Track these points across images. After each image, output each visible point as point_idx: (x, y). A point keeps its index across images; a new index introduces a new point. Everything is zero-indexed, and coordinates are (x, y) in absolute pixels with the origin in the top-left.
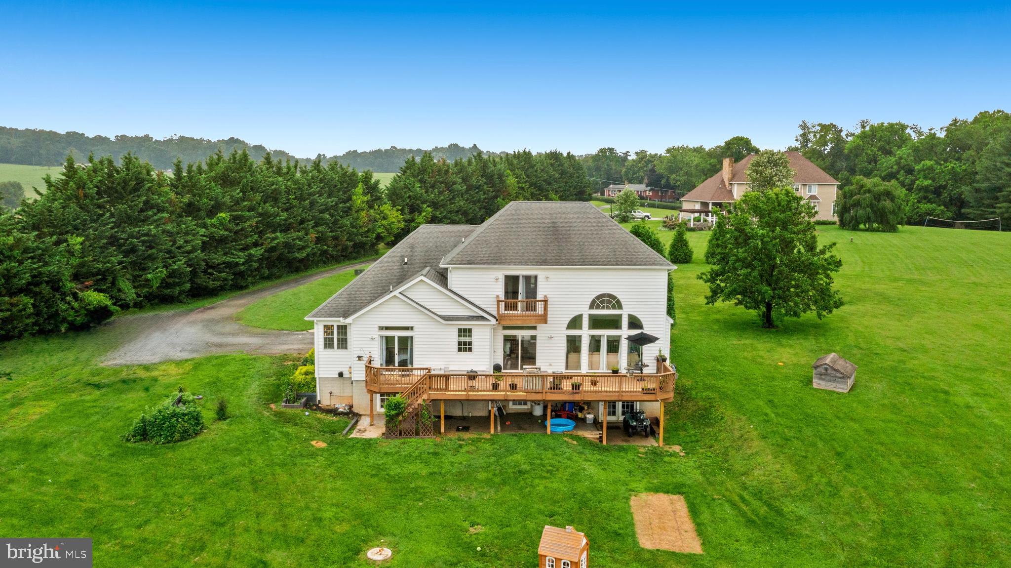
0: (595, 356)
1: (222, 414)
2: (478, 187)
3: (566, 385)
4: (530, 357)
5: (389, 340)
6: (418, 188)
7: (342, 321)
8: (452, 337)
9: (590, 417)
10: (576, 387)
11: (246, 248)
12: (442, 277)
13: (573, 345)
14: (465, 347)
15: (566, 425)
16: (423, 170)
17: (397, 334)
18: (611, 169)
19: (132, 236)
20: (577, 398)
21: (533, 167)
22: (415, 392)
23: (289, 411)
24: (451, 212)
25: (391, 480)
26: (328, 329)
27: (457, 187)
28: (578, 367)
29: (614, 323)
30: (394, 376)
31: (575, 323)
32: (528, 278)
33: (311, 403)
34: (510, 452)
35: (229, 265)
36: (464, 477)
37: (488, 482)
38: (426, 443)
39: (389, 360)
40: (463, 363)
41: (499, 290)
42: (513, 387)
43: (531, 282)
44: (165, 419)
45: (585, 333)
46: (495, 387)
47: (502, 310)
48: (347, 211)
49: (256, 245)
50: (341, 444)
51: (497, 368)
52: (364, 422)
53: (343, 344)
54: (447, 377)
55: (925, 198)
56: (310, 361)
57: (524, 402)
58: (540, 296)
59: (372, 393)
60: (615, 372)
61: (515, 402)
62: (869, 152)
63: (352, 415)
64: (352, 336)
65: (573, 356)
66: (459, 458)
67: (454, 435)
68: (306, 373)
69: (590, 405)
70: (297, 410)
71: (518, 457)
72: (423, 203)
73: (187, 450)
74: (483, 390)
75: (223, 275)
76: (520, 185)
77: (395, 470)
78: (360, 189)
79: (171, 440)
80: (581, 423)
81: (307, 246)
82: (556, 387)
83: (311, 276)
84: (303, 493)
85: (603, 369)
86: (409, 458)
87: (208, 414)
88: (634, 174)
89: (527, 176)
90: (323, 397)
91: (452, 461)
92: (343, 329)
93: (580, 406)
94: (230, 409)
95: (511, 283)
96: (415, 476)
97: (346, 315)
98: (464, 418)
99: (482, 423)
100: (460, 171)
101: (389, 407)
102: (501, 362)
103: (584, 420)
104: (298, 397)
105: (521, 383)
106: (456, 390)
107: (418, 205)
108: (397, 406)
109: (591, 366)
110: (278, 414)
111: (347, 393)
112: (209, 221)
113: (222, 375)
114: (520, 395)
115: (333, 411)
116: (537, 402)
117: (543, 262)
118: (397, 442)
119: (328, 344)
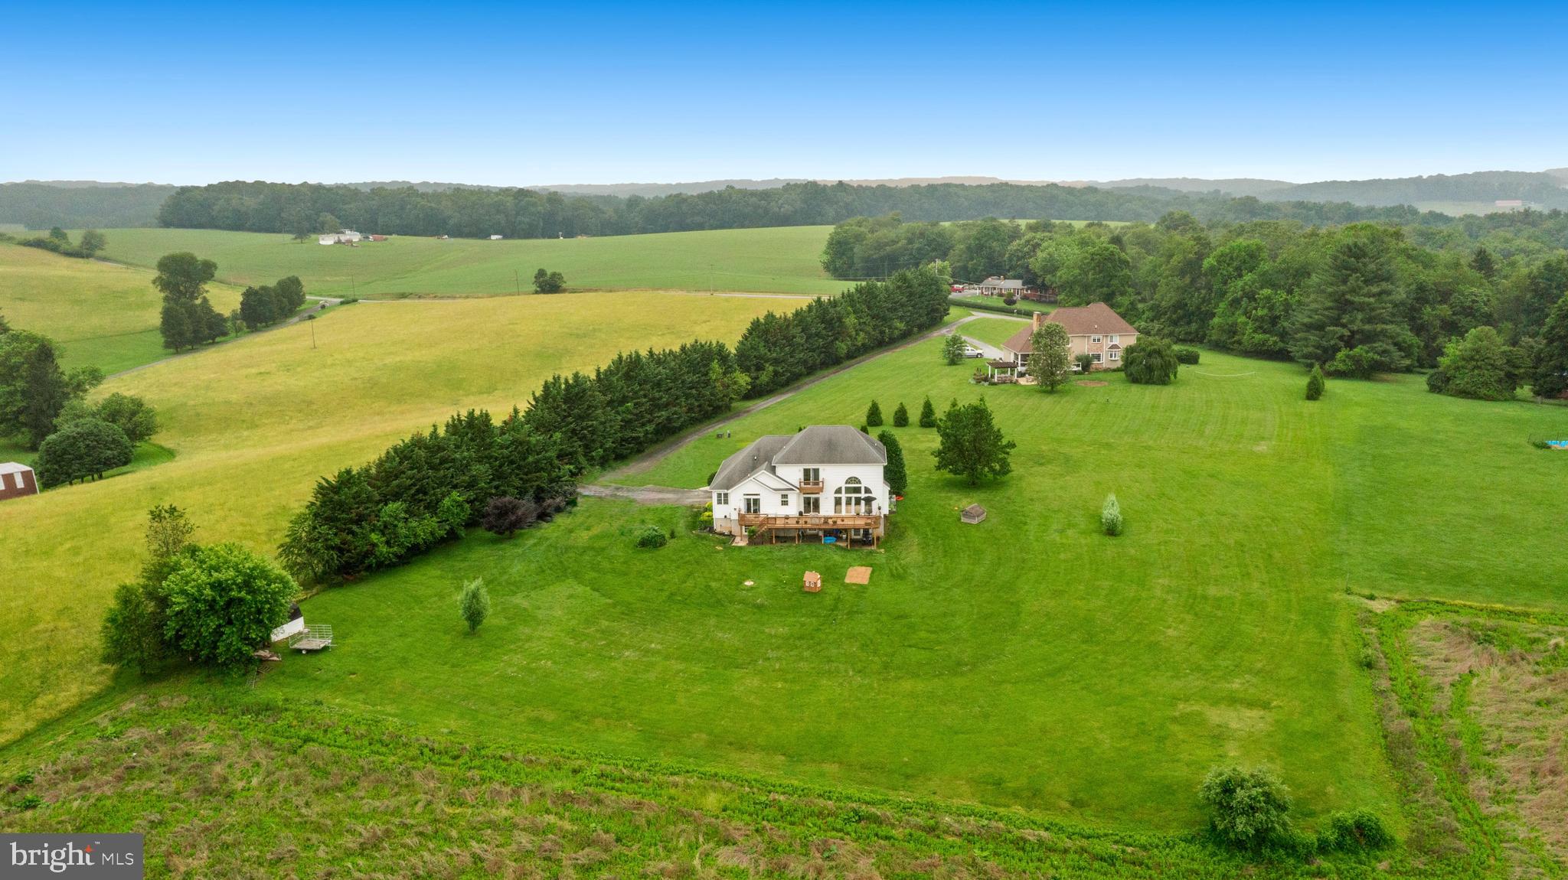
0: (849, 507)
1: (673, 536)
2: (817, 335)
3: (830, 521)
4: (817, 507)
5: (748, 500)
6: (763, 350)
7: (726, 491)
8: (779, 499)
9: (844, 536)
10: (835, 522)
11: (643, 425)
12: (773, 470)
13: (838, 502)
14: (785, 503)
15: (831, 540)
16: (766, 332)
17: (752, 497)
18: (994, 252)
19: (583, 429)
20: (835, 527)
21: (876, 298)
22: (761, 525)
23: (703, 534)
24: (792, 365)
25: (752, 561)
26: (719, 495)
27: (798, 340)
28: (841, 512)
29: (857, 490)
30: (751, 516)
31: (839, 491)
32: (814, 469)
33: (712, 530)
34: (803, 551)
35: (634, 438)
36: (783, 560)
37: (792, 562)
38: (767, 547)
39: (749, 510)
40: (783, 511)
41: (801, 476)
42: (806, 522)
43: (816, 471)
44: (652, 538)
45: (844, 496)
46: (798, 522)
47: (802, 484)
48: (707, 383)
49: (650, 421)
50: (730, 548)
51: (801, 514)
52: (738, 539)
53: (726, 502)
54: (775, 518)
55: (1261, 328)
56: (711, 510)
57: (815, 529)
58: (820, 480)
59: (741, 525)
60: (858, 514)
61: (810, 529)
62: (1225, 272)
63: (731, 536)
64: (731, 498)
65: (838, 507)
66: (781, 553)
67: (779, 544)
68: (709, 516)
69: (846, 530)
70: (704, 534)
71: (806, 553)
72: (766, 362)
73: (663, 551)
74: (792, 524)
75: (631, 445)
76: (861, 321)
77: (753, 558)
78: (715, 365)
79: (655, 547)
80: (839, 539)
81: (681, 417)
82: (826, 522)
83: (686, 437)
84: (718, 566)
85: (853, 513)
86: (759, 553)
87: (667, 536)
88: (1018, 260)
89: (869, 308)
90: (717, 527)
91: (777, 554)
92: (726, 495)
93: (839, 531)
94: (676, 534)
95: (807, 472)
96: (762, 559)
97: (728, 489)
98: (785, 537)
99: (793, 539)
100: (801, 321)
101: (749, 532)
102: (803, 510)
103: (841, 538)
104: (705, 528)
105: (809, 521)
106: (780, 524)
107: (762, 364)
108: (753, 531)
109: (847, 512)
110: (698, 536)
111: (729, 525)
112: (620, 409)
113: (663, 516)
114: (809, 526)
115: (722, 534)
116: (820, 529)
117: (822, 462)
118: (753, 547)
119: (719, 502)
